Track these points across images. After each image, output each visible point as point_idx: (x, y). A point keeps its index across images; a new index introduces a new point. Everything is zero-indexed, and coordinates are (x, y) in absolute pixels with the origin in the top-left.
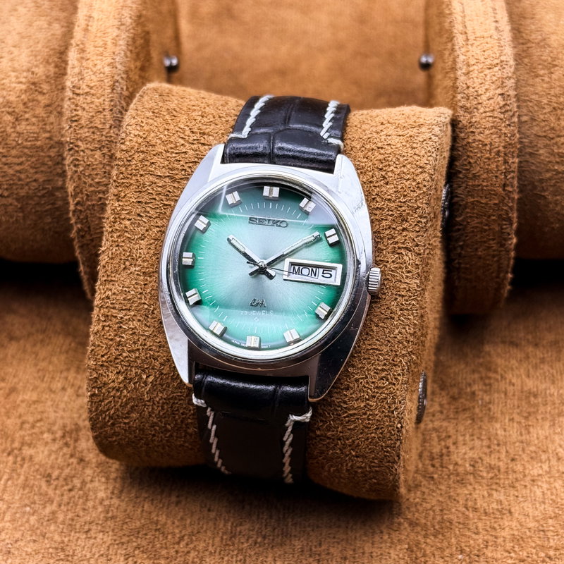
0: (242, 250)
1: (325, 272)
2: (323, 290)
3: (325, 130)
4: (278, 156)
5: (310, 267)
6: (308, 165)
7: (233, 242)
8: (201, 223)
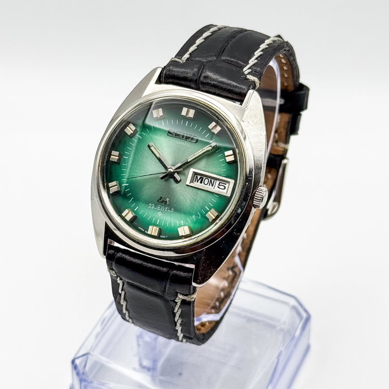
0: (158, 156)
1: (221, 184)
2: (216, 198)
3: (248, 66)
4: (203, 83)
5: (210, 178)
6: (225, 94)
7: (152, 148)
8: (130, 130)
